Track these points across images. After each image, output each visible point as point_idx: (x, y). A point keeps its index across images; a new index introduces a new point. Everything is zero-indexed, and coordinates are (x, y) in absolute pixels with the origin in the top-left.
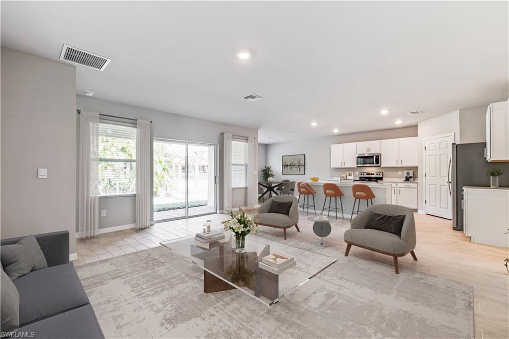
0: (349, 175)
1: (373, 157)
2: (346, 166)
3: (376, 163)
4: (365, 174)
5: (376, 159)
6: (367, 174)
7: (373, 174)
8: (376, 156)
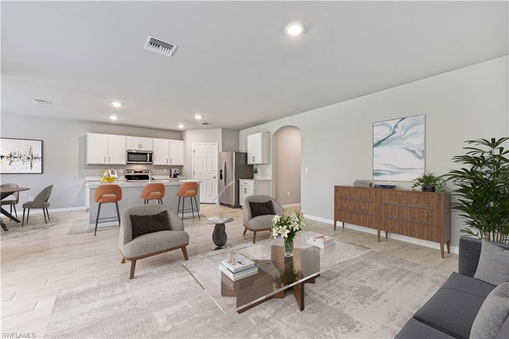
0: (112, 173)
1: (147, 154)
2: (112, 163)
3: (150, 161)
4: (133, 172)
5: (150, 156)
6: (135, 172)
7: (142, 172)
8: (150, 154)
